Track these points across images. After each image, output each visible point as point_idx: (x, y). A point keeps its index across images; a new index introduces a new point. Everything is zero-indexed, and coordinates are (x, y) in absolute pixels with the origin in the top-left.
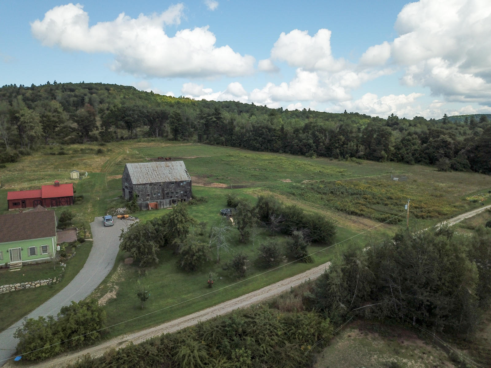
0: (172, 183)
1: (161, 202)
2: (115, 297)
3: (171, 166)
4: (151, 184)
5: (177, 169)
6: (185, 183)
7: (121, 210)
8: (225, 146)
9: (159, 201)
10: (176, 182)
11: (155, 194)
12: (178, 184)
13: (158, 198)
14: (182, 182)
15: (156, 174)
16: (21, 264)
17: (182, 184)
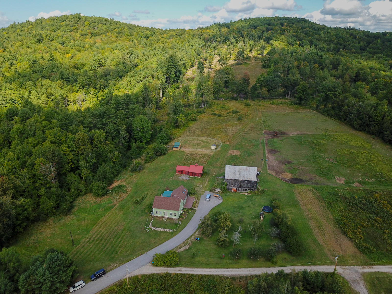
0: (246, 181)
1: (238, 189)
2: (188, 248)
3: (249, 170)
4: (234, 180)
5: (251, 172)
6: (253, 182)
7: (218, 190)
8: (333, 119)
9: (238, 188)
10: (248, 181)
11: (236, 185)
12: (249, 182)
13: (238, 187)
14: (252, 181)
15: (239, 174)
16: (167, 218)
17: (251, 182)
